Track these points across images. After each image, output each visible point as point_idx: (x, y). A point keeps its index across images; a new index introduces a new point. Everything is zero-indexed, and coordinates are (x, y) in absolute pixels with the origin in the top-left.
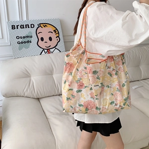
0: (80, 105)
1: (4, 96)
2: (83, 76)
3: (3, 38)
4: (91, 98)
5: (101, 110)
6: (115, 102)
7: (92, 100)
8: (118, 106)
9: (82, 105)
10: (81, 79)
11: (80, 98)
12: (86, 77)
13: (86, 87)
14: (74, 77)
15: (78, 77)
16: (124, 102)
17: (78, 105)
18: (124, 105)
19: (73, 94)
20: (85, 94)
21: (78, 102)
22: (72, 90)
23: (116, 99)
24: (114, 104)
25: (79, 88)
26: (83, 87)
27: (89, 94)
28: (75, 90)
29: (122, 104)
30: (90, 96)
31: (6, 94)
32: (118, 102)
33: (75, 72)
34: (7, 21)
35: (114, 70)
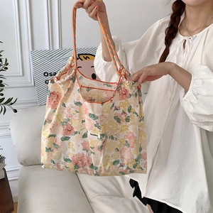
0: (66, 160)
1: (21, 164)
2: (72, 116)
3: (23, 75)
4: (84, 150)
5: (98, 170)
6: (120, 162)
7: (85, 152)
8: (125, 168)
9: (69, 160)
10: (69, 120)
11: (66, 149)
12: (77, 118)
13: (76, 133)
14: (57, 116)
15: (65, 117)
16: (135, 163)
17: (63, 160)
18: (134, 167)
19: (57, 143)
20: (74, 143)
21: (63, 155)
22: (54, 136)
23: (122, 157)
24: (119, 165)
25: (66, 133)
26: (72, 132)
27: (80, 144)
28: (60, 136)
29: (131, 166)
30: (81, 147)
31: (25, 161)
32: (125, 162)
33: (60, 109)
34: (31, 49)
35: (125, 113)
